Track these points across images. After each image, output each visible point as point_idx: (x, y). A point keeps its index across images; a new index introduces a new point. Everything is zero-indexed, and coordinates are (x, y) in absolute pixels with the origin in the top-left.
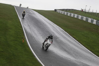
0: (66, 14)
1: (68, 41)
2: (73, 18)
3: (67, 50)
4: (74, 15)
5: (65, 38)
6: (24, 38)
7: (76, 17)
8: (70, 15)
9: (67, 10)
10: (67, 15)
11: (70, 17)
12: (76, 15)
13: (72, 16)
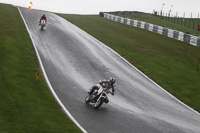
0: (122, 21)
1: (128, 75)
2: (138, 28)
3: (126, 93)
4: (139, 24)
5: (121, 69)
6: (39, 72)
7: (142, 27)
8: (132, 22)
9: (124, 14)
10: (125, 24)
11: (131, 26)
12: (143, 23)
13: (135, 25)
